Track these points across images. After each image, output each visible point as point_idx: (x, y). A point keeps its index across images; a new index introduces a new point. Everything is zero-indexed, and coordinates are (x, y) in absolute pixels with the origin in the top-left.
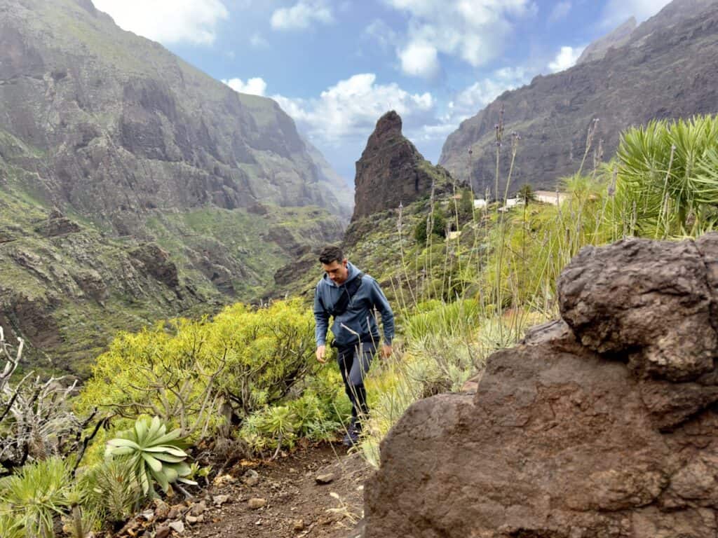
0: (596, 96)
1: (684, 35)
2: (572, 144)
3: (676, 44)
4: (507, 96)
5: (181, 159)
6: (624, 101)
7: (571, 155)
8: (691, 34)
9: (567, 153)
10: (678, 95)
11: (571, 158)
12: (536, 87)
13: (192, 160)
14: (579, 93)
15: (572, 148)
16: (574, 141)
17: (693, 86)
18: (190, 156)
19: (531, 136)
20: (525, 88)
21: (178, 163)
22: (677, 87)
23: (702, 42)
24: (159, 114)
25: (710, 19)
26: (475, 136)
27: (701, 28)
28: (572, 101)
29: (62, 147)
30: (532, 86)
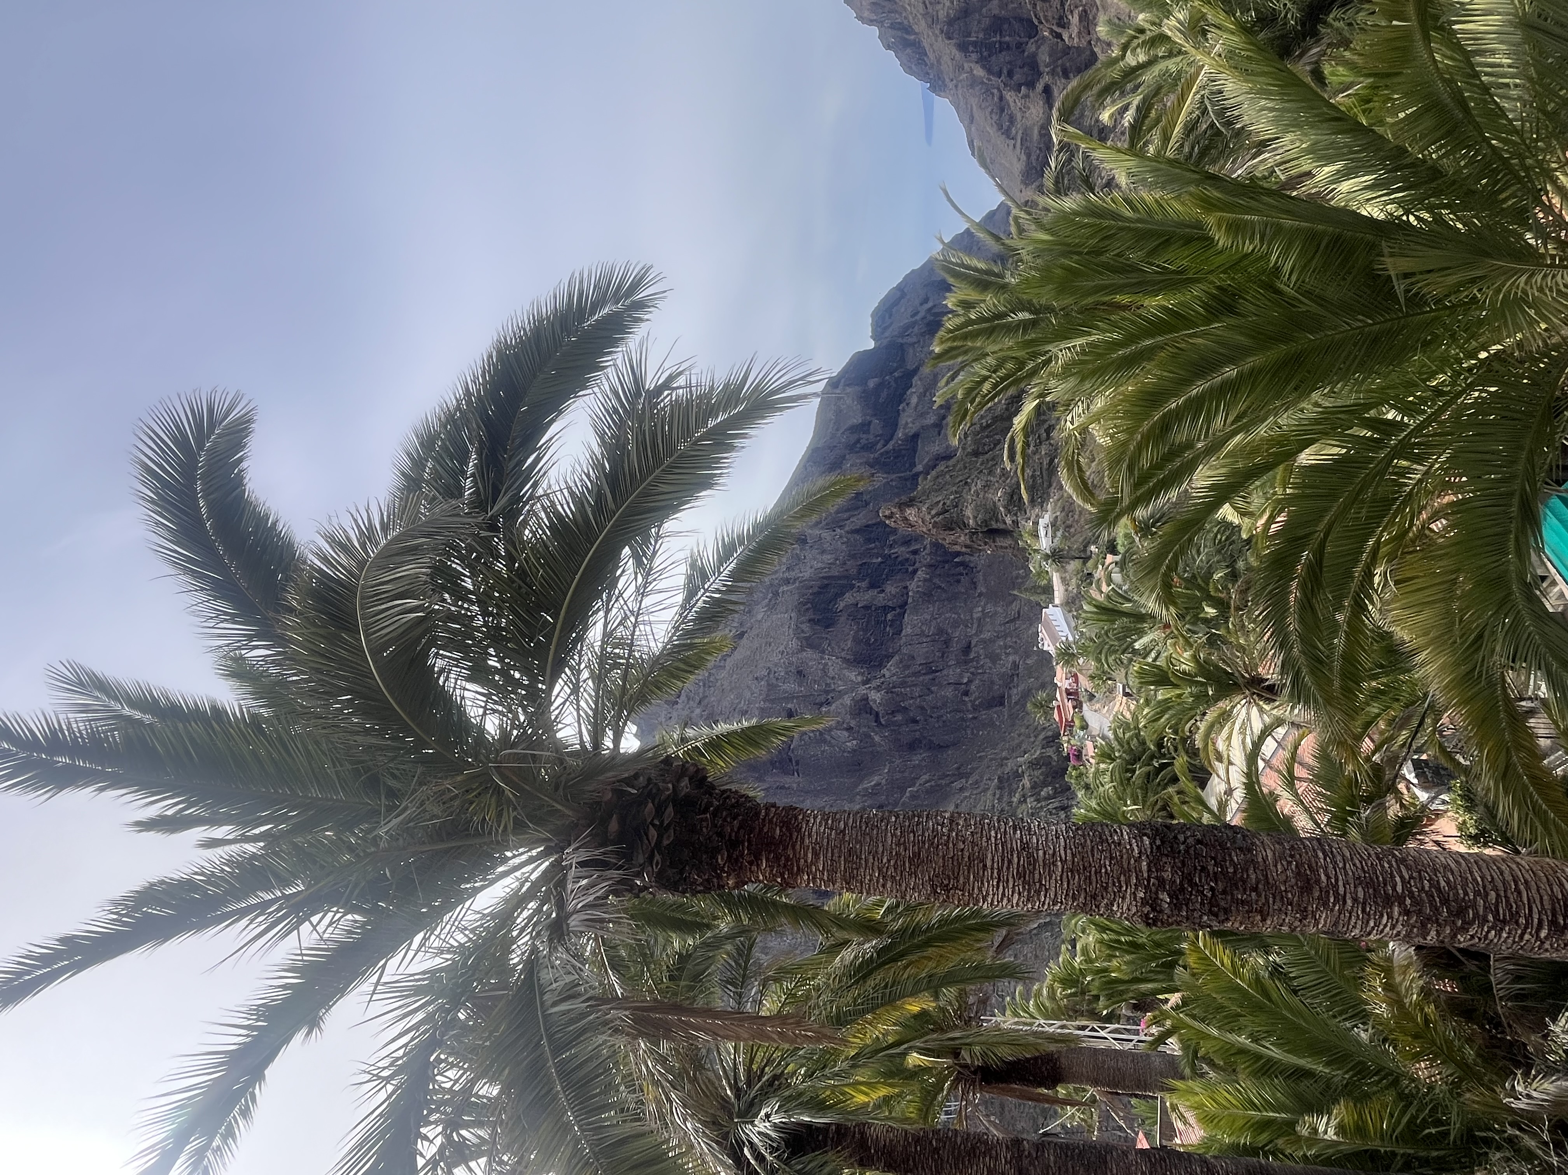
21: (910, 594)
29: (877, 738)
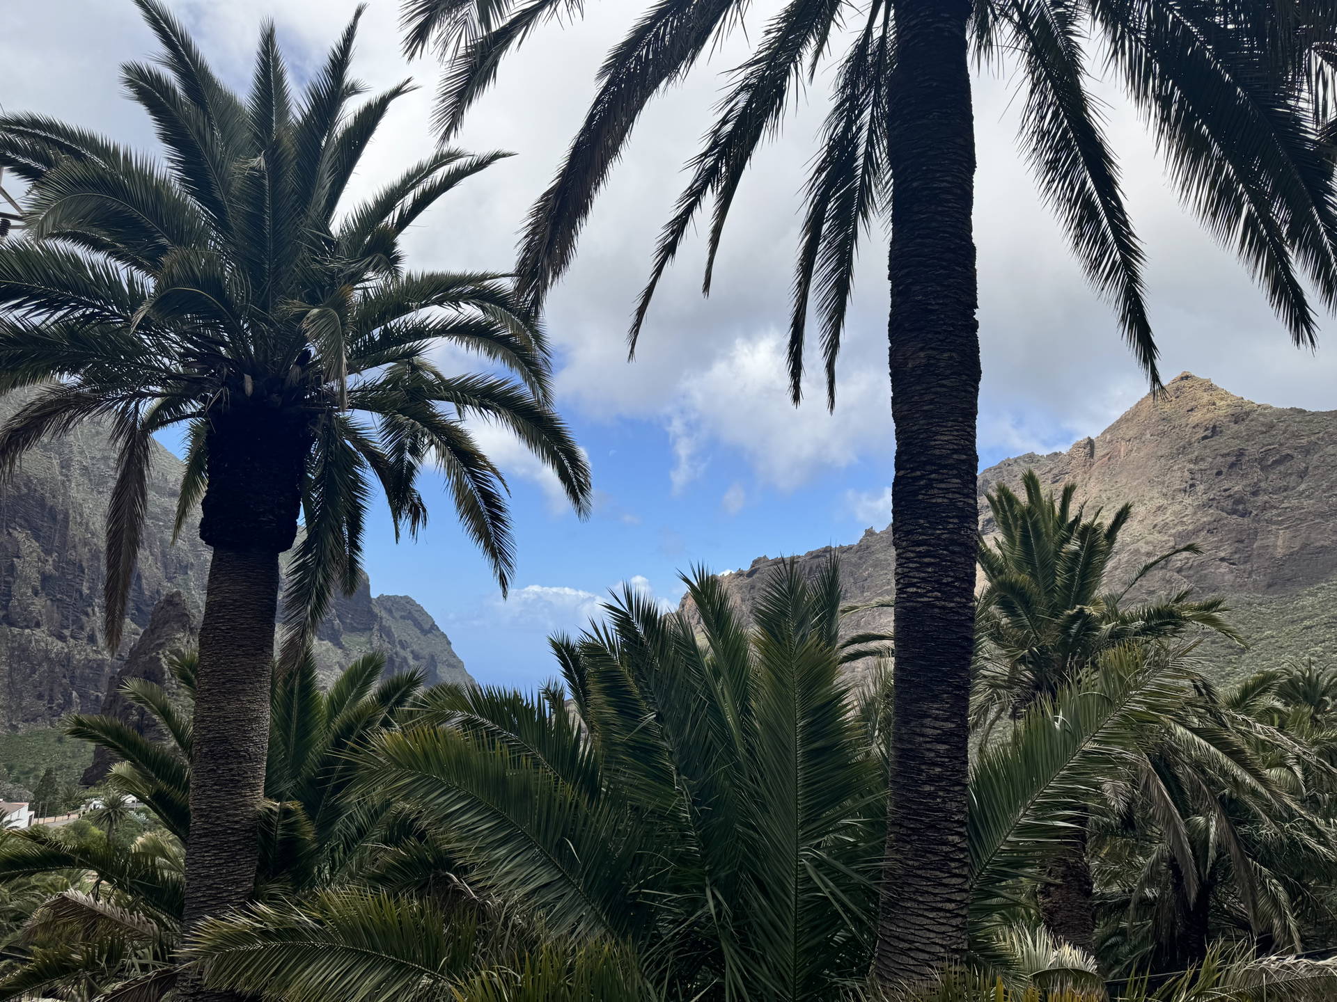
5: (38, 625)
12: (755, 576)
13: (82, 628)
18: (77, 621)
20: (740, 574)
21: (27, 631)
24: (20, 535)
30: (750, 574)
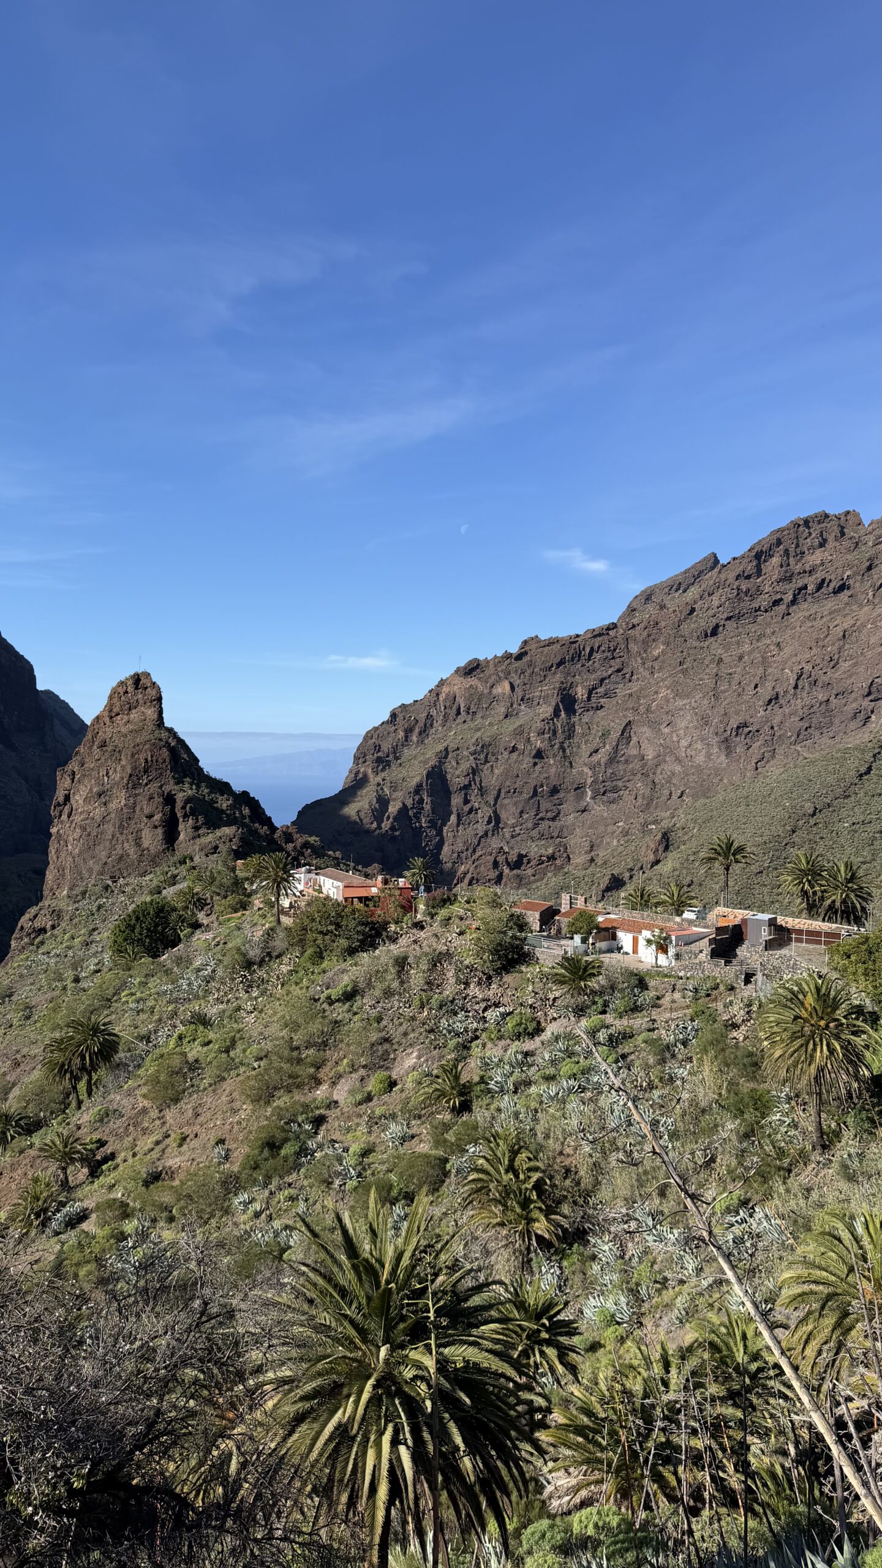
0: (635, 687)
1: (778, 596)
2: (590, 773)
3: (766, 611)
4: (472, 669)
6: (680, 703)
7: (589, 793)
8: (789, 597)
9: (579, 788)
10: (770, 701)
11: (588, 799)
12: (526, 659)
14: (602, 680)
15: (589, 781)
16: (592, 768)
17: (796, 687)
19: (514, 749)
20: (508, 656)
22: (769, 685)
23: (807, 614)
25: (819, 575)
26: (415, 738)
27: (805, 587)
28: (590, 692)
30: (519, 657)
